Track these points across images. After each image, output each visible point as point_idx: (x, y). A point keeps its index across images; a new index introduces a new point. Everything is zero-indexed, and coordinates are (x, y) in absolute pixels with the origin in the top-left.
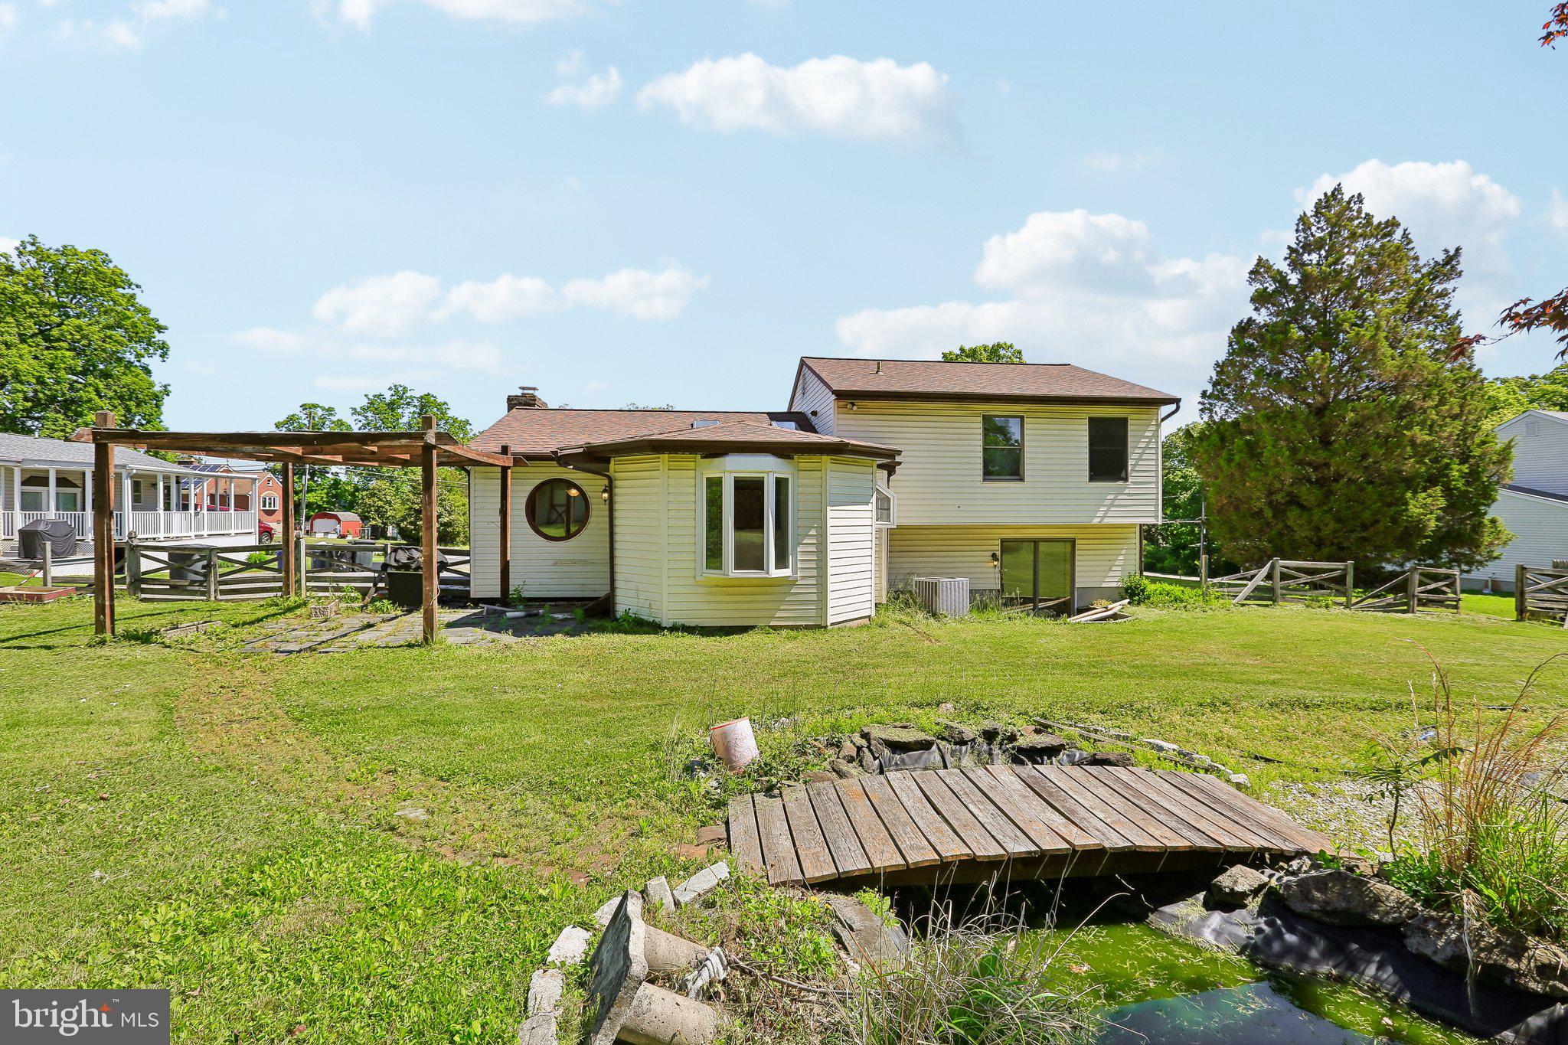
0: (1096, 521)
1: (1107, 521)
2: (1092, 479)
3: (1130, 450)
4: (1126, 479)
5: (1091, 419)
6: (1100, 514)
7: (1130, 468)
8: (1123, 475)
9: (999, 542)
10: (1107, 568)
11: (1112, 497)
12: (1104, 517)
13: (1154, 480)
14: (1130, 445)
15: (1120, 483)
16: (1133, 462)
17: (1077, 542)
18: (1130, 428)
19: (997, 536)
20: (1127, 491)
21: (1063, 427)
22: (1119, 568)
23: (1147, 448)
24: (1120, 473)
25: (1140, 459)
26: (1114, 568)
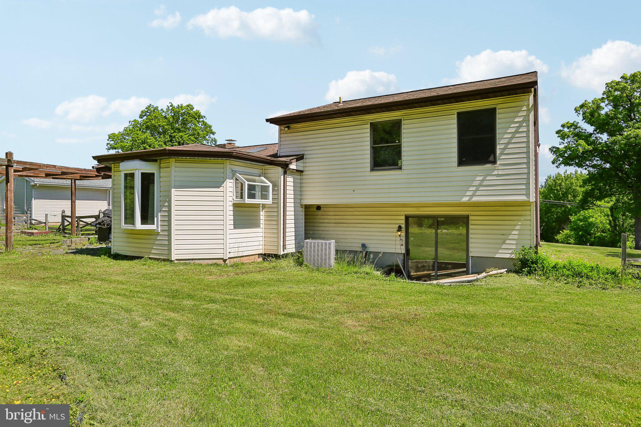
0: (465, 199)
1: (475, 199)
2: (461, 163)
3: (498, 136)
4: (494, 162)
5: (459, 114)
6: (468, 193)
7: (498, 152)
8: (491, 158)
9: (403, 217)
10: (501, 241)
11: (481, 178)
12: (473, 195)
13: (525, 160)
14: (498, 131)
15: (488, 166)
16: (502, 146)
17: (471, 218)
18: (498, 116)
19: (402, 213)
20: (496, 172)
21: (434, 123)
22: (514, 242)
23: (517, 132)
24: (489, 157)
25: (509, 143)
26: (507, 242)
